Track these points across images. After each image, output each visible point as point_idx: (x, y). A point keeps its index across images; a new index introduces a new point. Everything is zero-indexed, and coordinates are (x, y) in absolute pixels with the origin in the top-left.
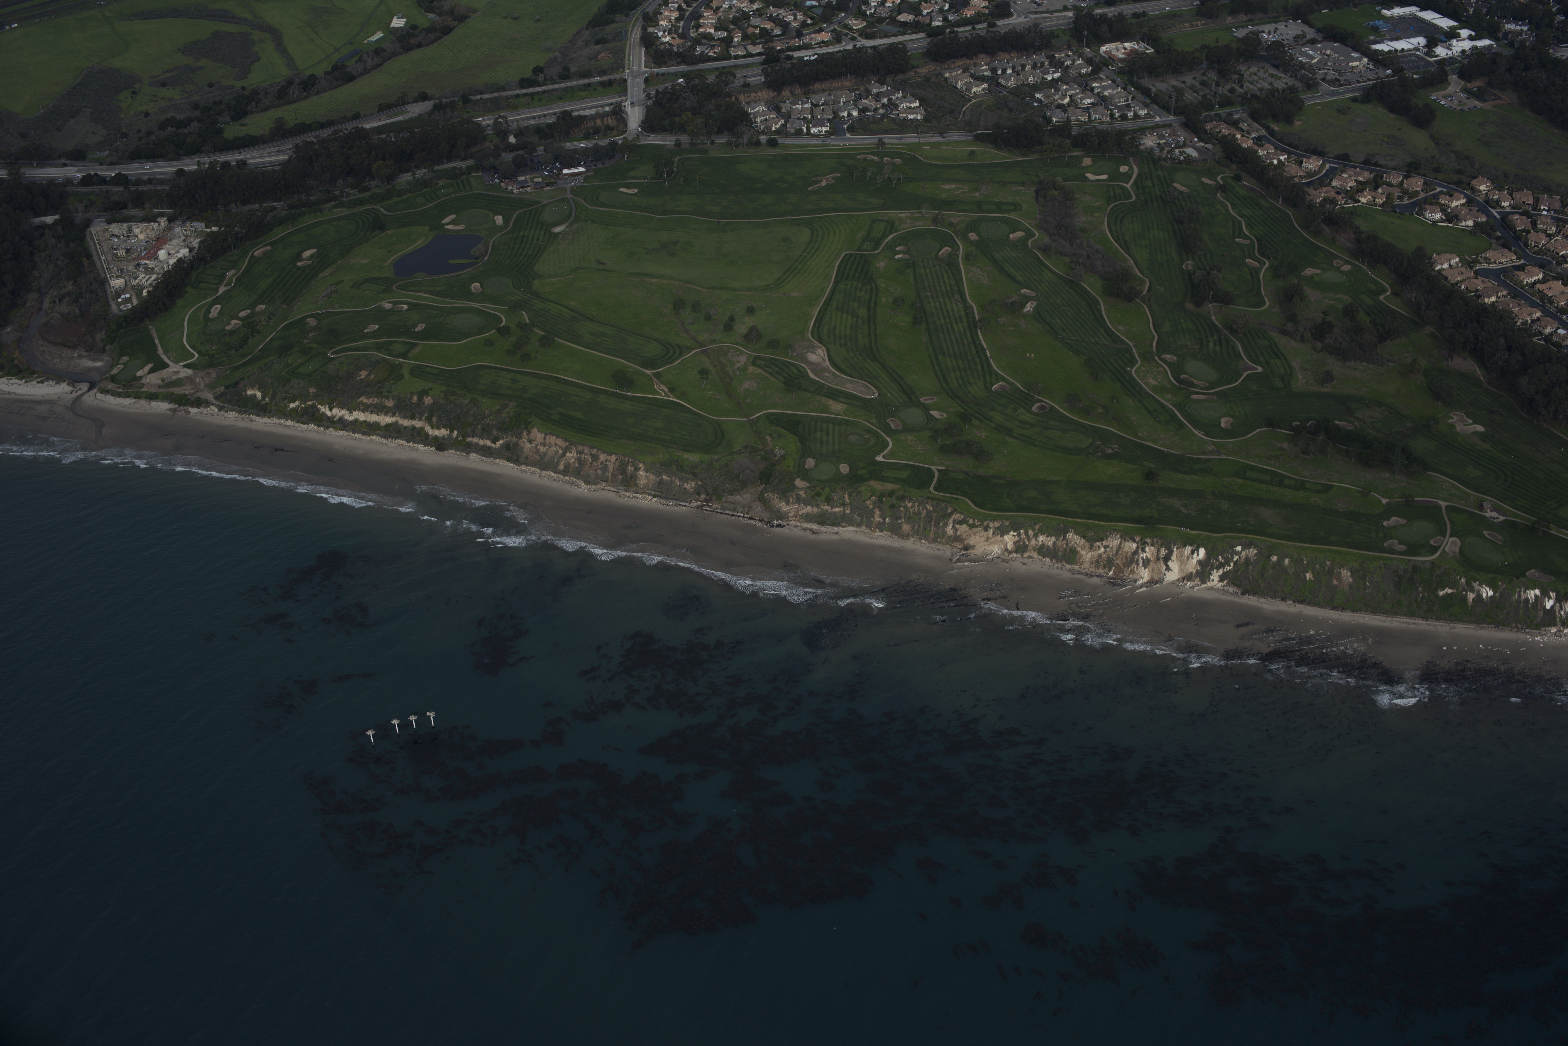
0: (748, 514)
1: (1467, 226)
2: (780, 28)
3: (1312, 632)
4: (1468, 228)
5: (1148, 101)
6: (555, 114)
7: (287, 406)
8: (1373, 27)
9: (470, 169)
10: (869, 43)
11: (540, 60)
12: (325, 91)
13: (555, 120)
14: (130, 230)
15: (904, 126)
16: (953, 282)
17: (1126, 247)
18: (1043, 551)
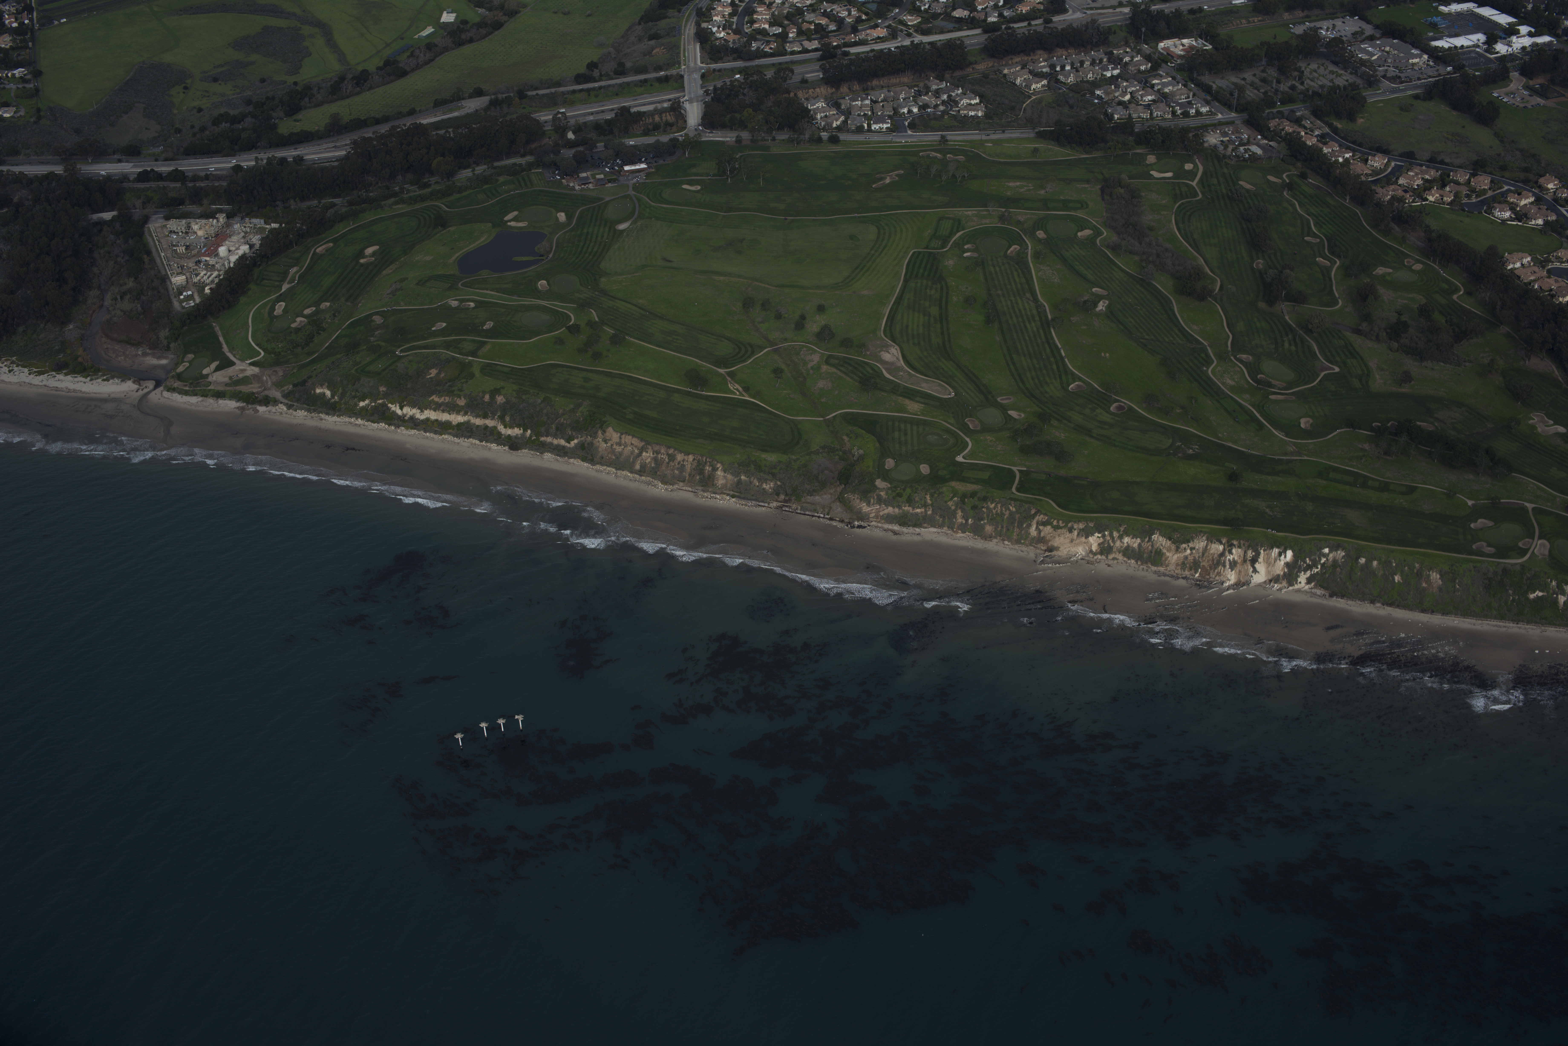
0: (828, 514)
1: (1537, 225)
2: (835, 24)
3: (1403, 635)
4: (1538, 227)
5: (1209, 98)
6: (612, 110)
7: (356, 405)
8: (1431, 23)
9: (530, 166)
10: (926, 39)
11: (594, 55)
12: (378, 87)
13: (614, 116)
14: (189, 227)
15: (965, 123)
16: (1023, 280)
17: (1195, 245)
18: (1128, 552)
